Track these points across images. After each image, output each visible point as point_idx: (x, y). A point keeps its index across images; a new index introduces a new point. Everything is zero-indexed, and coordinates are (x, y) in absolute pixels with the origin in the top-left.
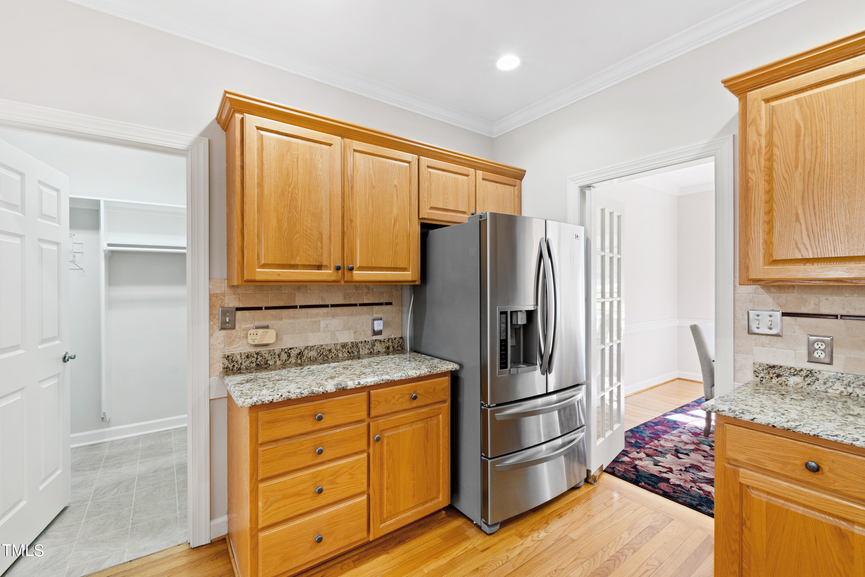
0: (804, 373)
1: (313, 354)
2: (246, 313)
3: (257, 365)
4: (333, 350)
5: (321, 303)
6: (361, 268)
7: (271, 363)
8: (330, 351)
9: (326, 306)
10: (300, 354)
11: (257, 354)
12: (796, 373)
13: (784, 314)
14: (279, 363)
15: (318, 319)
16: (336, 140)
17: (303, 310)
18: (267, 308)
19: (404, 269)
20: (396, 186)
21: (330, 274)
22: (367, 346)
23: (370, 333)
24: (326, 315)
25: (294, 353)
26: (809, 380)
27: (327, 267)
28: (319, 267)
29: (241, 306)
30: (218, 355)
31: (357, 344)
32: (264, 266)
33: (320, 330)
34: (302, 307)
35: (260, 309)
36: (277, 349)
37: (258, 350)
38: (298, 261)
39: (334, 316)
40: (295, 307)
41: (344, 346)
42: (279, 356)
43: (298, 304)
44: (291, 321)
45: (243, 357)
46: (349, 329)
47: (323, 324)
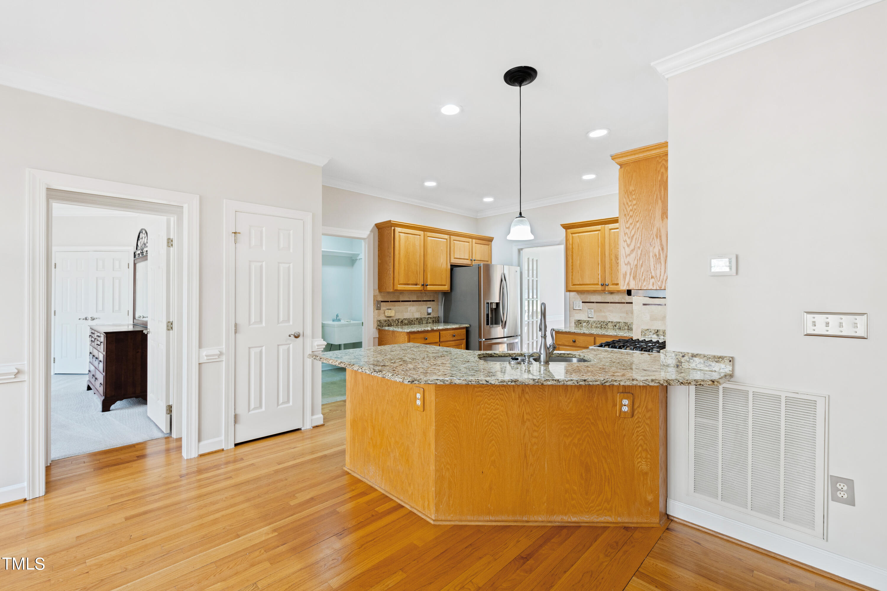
0: (586, 322)
1: (406, 322)
2: (384, 303)
3: (388, 325)
4: (413, 321)
5: (409, 300)
6: (430, 285)
7: (392, 324)
8: (412, 321)
9: (410, 301)
10: (402, 322)
11: (388, 320)
12: (585, 322)
13: (583, 302)
14: (395, 324)
15: (408, 307)
16: (422, 233)
17: (402, 303)
18: (391, 301)
19: (445, 285)
20: (442, 250)
21: (420, 288)
22: (426, 320)
23: (426, 314)
24: (410, 305)
25: (400, 321)
26: (588, 324)
27: (419, 285)
28: (416, 285)
29: (383, 300)
30: (376, 320)
31: (422, 318)
32: (400, 284)
33: (408, 311)
34: (402, 301)
35: (388, 302)
36: (394, 319)
37: (388, 319)
38: (410, 282)
39: (413, 306)
40: (399, 301)
41: (417, 319)
42: (395, 321)
43: (401, 300)
44: (399, 307)
45: (384, 321)
46: (418, 312)
47: (409, 309)
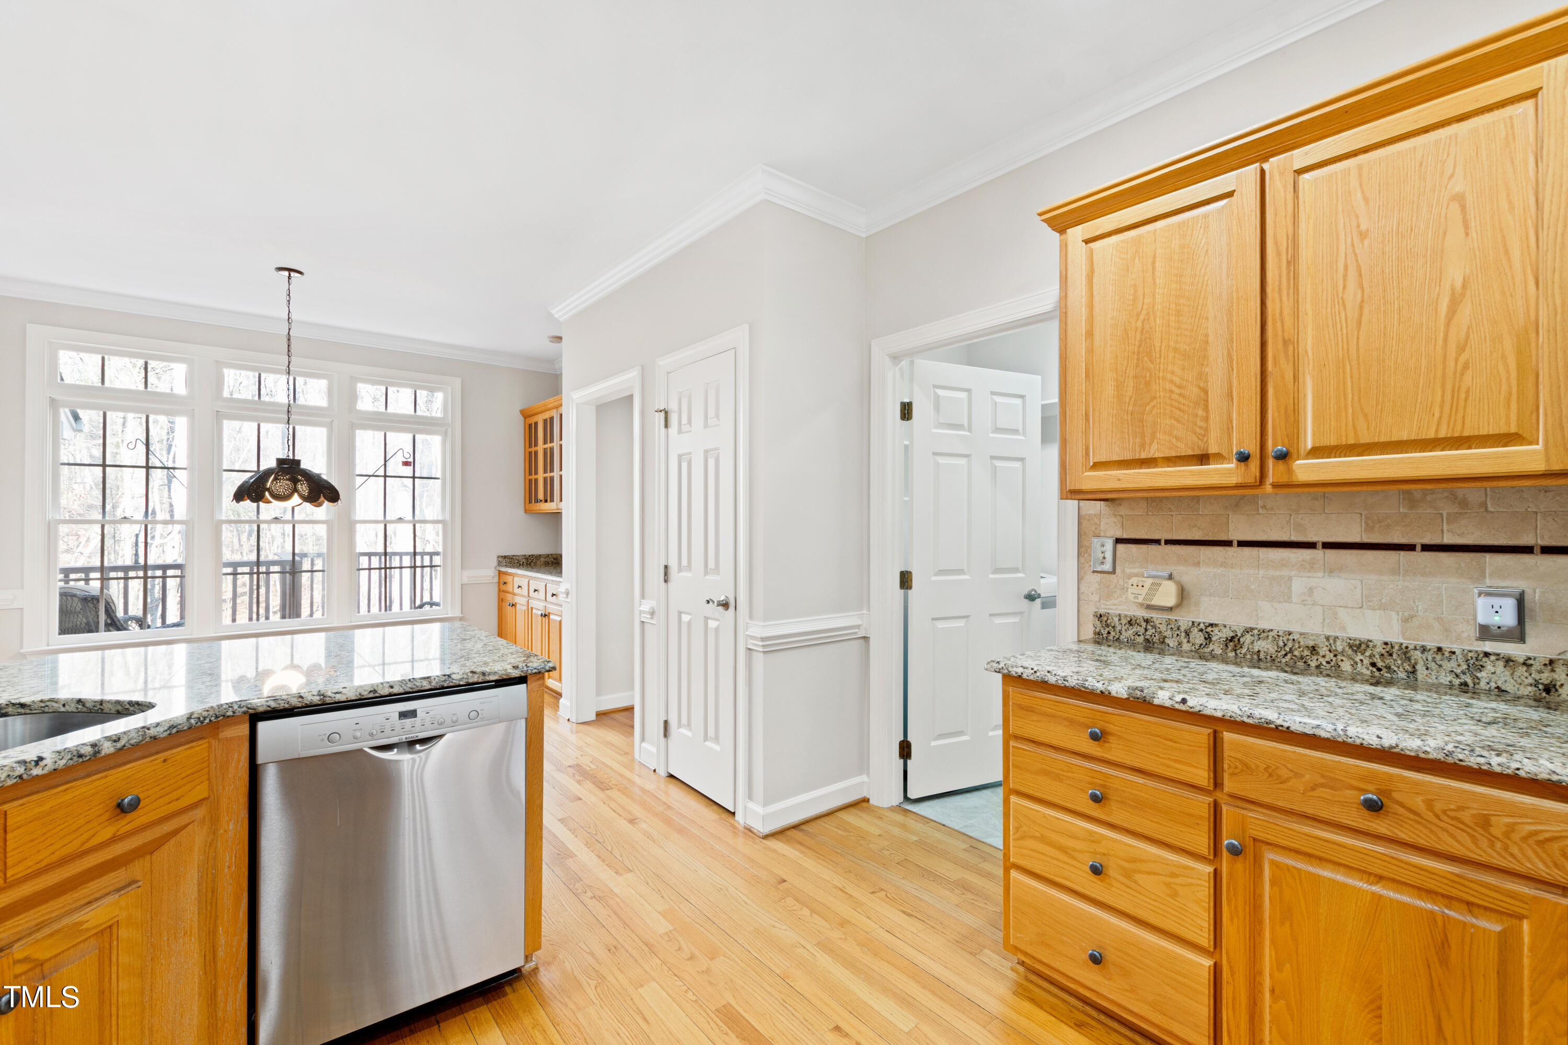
1: (1265, 646)
2: (1133, 548)
3: (1147, 641)
4: (1323, 650)
5: (1295, 538)
6: (1316, 452)
7: (1172, 642)
8: (1314, 650)
9: (1311, 545)
10: (1233, 641)
11: (1147, 621)
14: (1186, 647)
15: (1285, 572)
17: (1247, 551)
18: (1168, 542)
19: (1513, 439)
20: (1460, 199)
21: (1229, 472)
22: (1448, 665)
23: (1474, 632)
24: (1311, 566)
25: (1219, 635)
27: (1219, 457)
28: (1203, 458)
29: (1125, 536)
30: (1089, 611)
31: (1405, 652)
32: (1097, 466)
33: (1290, 598)
34: (1242, 544)
35: (1157, 542)
36: (1184, 619)
37: (1147, 614)
38: (1154, 451)
39: (1331, 571)
40: (1228, 543)
41: (1358, 646)
42: (1187, 634)
43: (1235, 536)
44: (1220, 570)
45: (1124, 621)
46: (1383, 607)
47: (1299, 585)
